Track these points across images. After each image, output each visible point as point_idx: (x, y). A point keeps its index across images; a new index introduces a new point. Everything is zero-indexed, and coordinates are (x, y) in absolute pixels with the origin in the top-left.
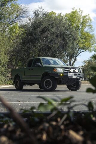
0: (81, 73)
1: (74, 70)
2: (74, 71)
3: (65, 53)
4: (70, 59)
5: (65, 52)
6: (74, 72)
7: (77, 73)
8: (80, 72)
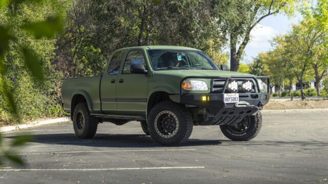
0: (259, 91)
1: (240, 83)
2: (239, 86)
3: (219, 22)
4: (232, 38)
5: (217, 20)
6: (241, 90)
7: (249, 94)
8: (256, 89)
